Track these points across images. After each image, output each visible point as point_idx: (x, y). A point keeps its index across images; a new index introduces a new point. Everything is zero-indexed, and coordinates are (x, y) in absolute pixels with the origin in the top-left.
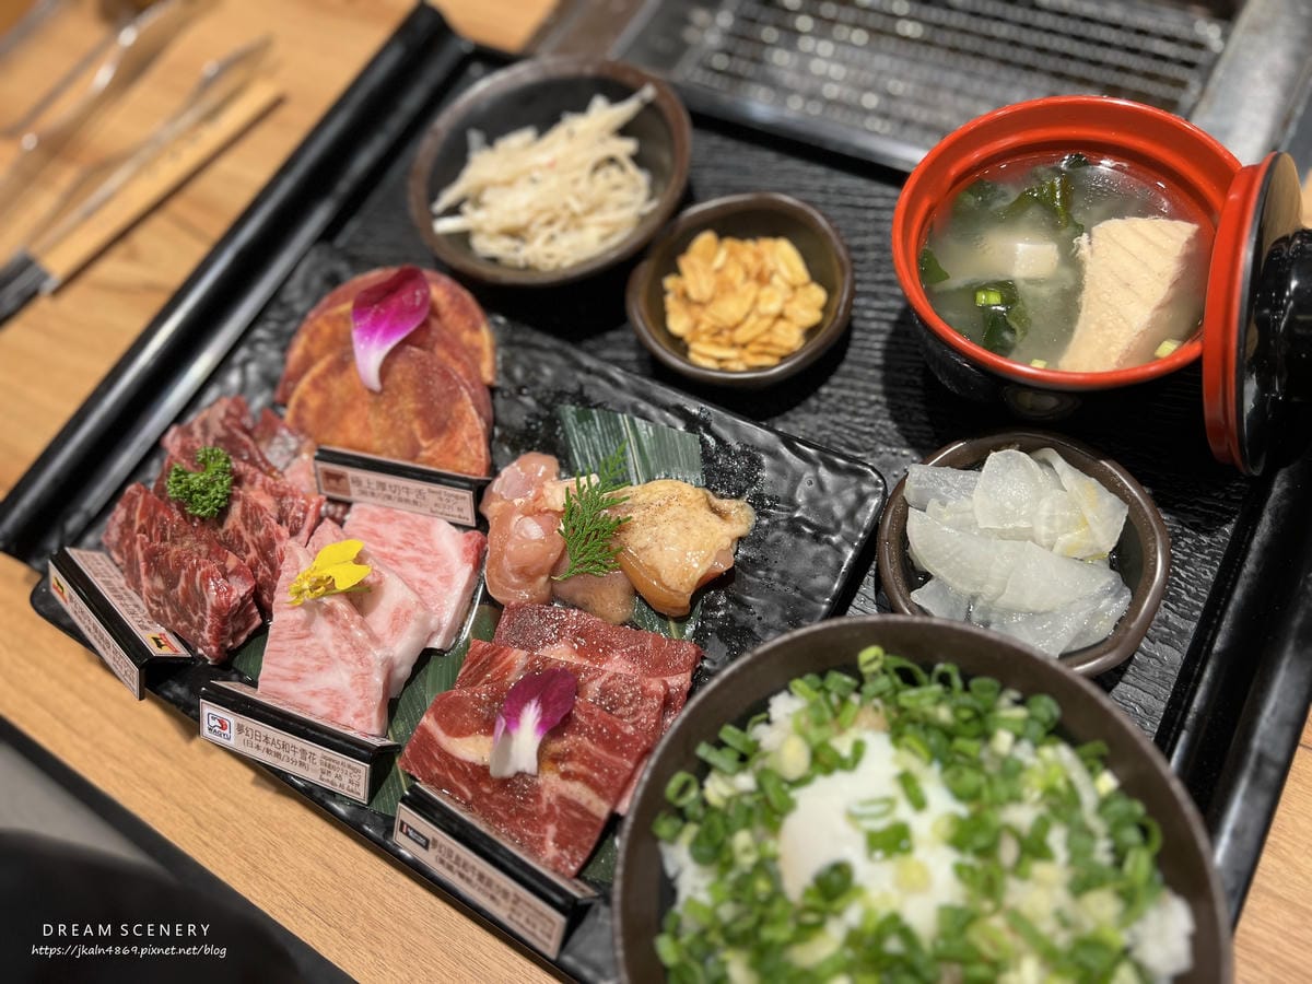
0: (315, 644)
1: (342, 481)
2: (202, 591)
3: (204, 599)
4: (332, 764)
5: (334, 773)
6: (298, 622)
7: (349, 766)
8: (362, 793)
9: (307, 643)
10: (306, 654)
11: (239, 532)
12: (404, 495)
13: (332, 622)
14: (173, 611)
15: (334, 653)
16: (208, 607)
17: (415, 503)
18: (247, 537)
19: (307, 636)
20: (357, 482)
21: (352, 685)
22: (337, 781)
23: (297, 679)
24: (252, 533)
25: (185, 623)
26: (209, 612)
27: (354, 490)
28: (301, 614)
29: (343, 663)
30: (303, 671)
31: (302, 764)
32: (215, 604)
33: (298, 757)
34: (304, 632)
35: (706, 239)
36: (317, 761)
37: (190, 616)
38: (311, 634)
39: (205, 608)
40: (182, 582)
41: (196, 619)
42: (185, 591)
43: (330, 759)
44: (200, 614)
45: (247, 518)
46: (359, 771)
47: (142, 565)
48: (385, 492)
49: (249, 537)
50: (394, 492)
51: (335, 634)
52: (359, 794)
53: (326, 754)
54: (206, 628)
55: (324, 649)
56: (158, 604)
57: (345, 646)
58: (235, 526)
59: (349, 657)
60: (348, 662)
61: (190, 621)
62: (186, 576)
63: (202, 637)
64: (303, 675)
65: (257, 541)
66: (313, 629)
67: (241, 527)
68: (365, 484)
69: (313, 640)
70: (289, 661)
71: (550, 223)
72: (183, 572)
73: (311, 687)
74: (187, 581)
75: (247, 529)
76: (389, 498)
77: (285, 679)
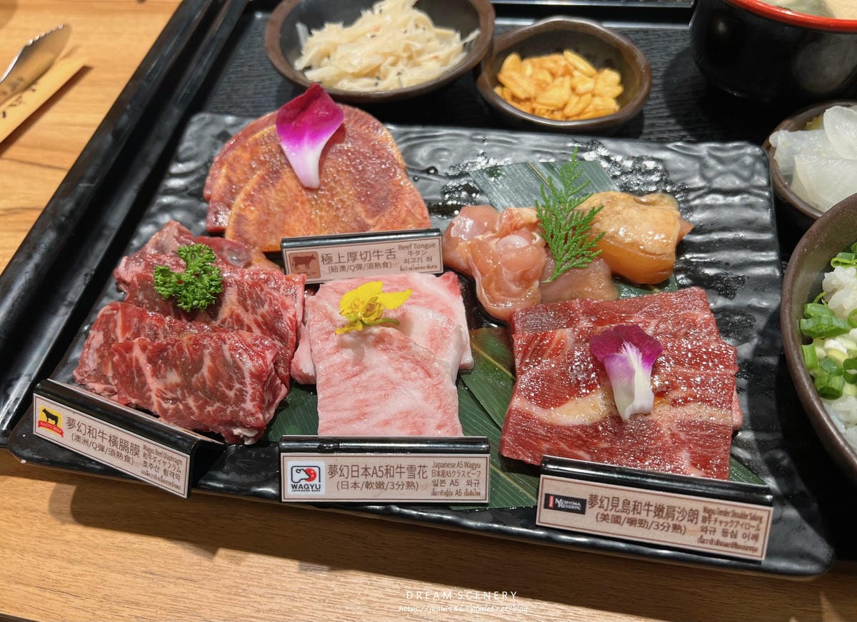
0: (373, 376)
1: (312, 263)
2: (235, 362)
3: (239, 368)
4: (446, 469)
5: (448, 480)
6: (347, 363)
7: (467, 465)
8: (483, 492)
9: (364, 377)
10: (366, 388)
11: (238, 316)
12: (374, 260)
13: (384, 350)
14: (197, 399)
15: (396, 376)
16: (247, 375)
17: (385, 265)
18: (247, 318)
19: (361, 371)
20: (328, 259)
21: (427, 399)
22: (453, 489)
23: (362, 416)
24: (254, 312)
25: (218, 404)
26: (248, 380)
27: (324, 268)
28: (347, 354)
29: (410, 383)
30: (367, 405)
31: (410, 485)
32: (253, 370)
33: (405, 478)
34: (356, 368)
35: (512, 59)
36: (429, 474)
37: (223, 394)
38: (366, 368)
39: (244, 378)
40: (207, 362)
41: (231, 394)
42: (211, 371)
43: (444, 465)
44: (237, 386)
45: (245, 299)
46: (478, 466)
47: (147, 369)
48: (356, 262)
49: (251, 317)
50: (365, 259)
51: (391, 359)
52: (478, 494)
53: (438, 461)
54: (248, 398)
55: (383, 377)
56: (175, 400)
57: (407, 366)
58: (232, 312)
59: (414, 374)
60: (414, 380)
61: (224, 399)
62: (211, 354)
63: (244, 410)
64: (367, 410)
65: (260, 319)
66: (366, 361)
67: (239, 310)
68: (335, 259)
69: (369, 374)
70: (348, 402)
71: (394, 64)
72: (206, 352)
73: (382, 417)
74: (213, 358)
75: (247, 311)
76: (360, 267)
77: (350, 421)
